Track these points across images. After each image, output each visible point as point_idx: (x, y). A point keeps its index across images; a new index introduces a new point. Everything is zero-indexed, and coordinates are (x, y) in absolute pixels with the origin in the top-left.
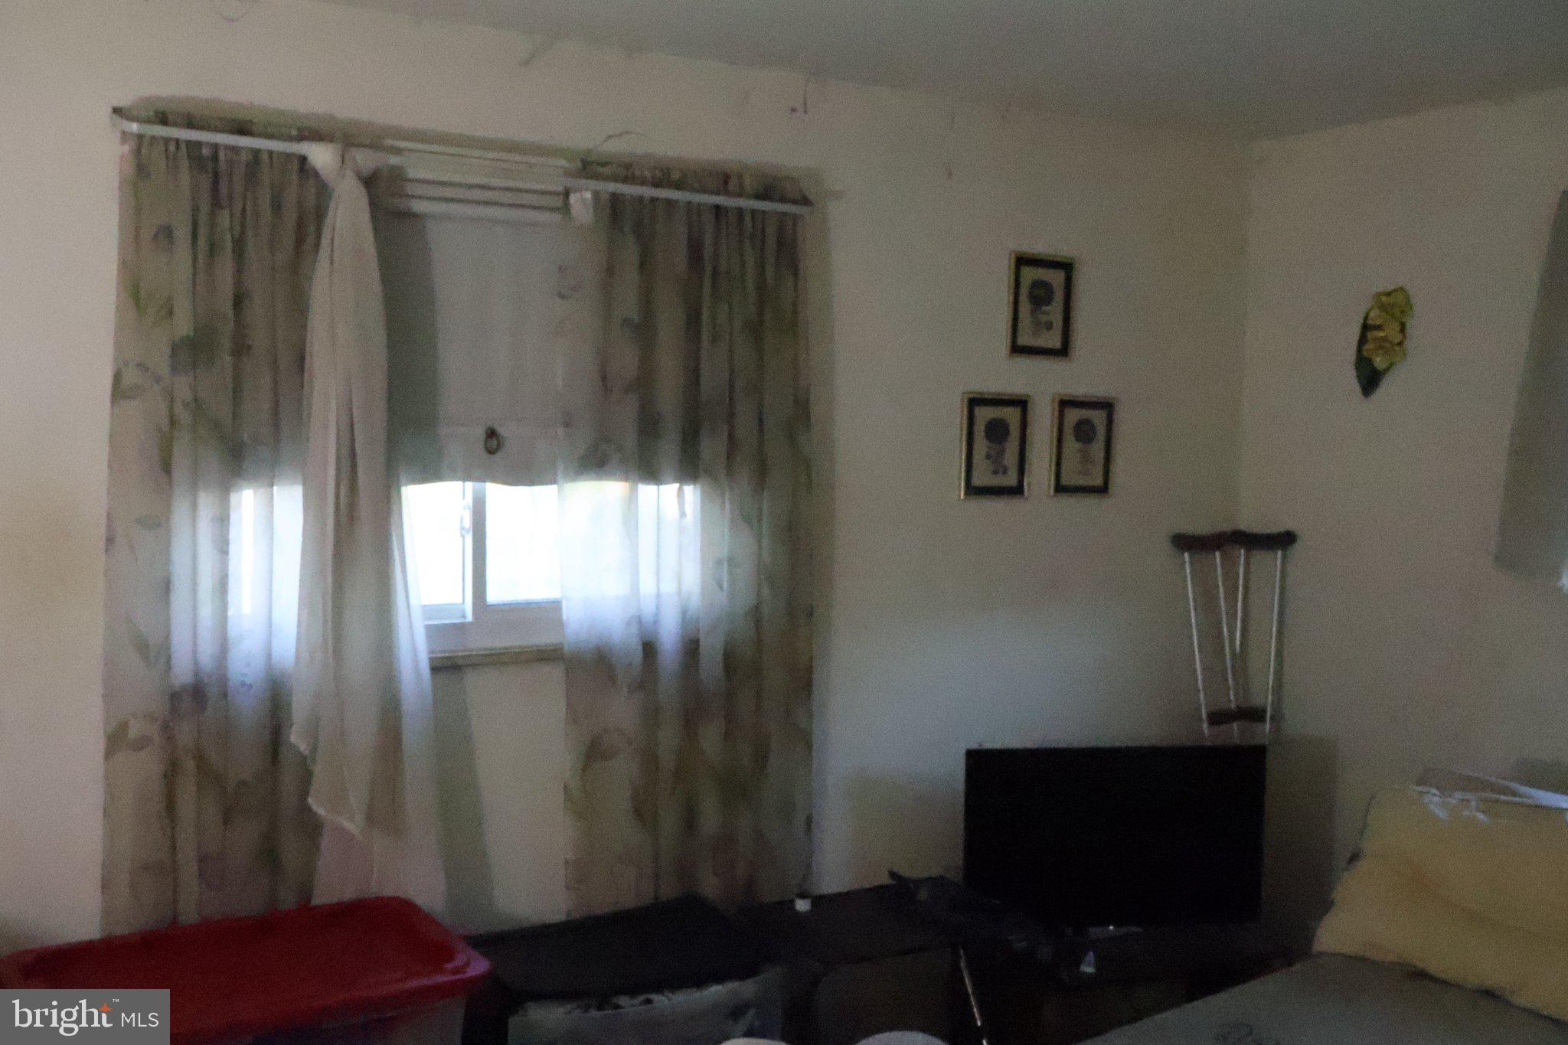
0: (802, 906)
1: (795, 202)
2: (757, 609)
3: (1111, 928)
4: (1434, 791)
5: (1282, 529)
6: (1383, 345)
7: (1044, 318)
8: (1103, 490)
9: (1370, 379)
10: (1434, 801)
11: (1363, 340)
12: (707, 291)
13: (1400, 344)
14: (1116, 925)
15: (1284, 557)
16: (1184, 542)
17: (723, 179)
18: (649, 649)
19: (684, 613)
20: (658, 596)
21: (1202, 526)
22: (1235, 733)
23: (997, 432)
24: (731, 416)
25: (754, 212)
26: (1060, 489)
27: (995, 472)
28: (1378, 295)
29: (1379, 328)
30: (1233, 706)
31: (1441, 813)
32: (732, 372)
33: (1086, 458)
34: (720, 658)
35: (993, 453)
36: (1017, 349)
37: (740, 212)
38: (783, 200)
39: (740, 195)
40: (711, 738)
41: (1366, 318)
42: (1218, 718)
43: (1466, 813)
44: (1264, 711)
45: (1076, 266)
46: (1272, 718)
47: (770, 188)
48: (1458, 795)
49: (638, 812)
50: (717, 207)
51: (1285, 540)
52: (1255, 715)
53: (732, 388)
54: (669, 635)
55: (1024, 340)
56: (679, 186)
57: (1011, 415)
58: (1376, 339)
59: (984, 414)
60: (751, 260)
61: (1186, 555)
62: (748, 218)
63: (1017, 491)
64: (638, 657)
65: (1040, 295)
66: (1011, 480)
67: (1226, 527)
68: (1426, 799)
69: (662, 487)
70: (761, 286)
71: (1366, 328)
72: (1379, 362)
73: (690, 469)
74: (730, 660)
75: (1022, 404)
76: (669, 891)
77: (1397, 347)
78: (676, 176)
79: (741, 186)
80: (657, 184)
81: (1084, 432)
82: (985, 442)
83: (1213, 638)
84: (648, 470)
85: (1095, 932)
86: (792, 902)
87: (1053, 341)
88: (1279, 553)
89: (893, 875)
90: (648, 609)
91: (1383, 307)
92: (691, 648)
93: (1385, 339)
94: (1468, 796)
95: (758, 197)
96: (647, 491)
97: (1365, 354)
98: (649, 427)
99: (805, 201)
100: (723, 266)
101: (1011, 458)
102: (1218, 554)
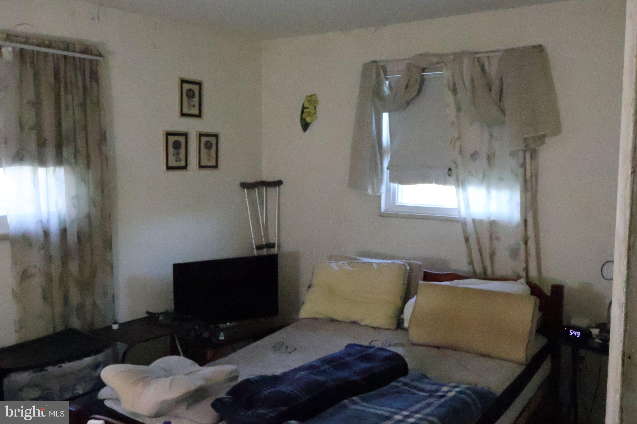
0: (115, 327)
1: (96, 55)
2: (89, 216)
3: (228, 323)
4: (334, 262)
5: (278, 180)
6: (309, 114)
7: (192, 103)
8: (216, 167)
9: (305, 126)
10: (334, 265)
11: (302, 112)
12: (62, 89)
13: (315, 114)
14: (229, 322)
15: (279, 189)
16: (244, 185)
17: (67, 45)
18: (46, 233)
19: (59, 218)
20: (48, 212)
21: (250, 179)
22: (265, 252)
23: (177, 145)
24: (75, 139)
25: (80, 59)
26: (201, 167)
27: (177, 161)
28: (307, 96)
29: (307, 108)
30: (264, 243)
31: (336, 268)
32: (74, 123)
33: (209, 155)
34: (76, 234)
35: (175, 153)
36: (183, 115)
37: (74, 58)
38: (91, 54)
39: (74, 51)
40: (73, 266)
41: (303, 105)
42: (259, 248)
43: (344, 267)
44: (274, 244)
45: (202, 83)
46: (278, 246)
47: (86, 50)
48: (342, 262)
49: (45, 298)
50: (65, 56)
51: (279, 183)
52: (272, 246)
53: (75, 128)
54: (54, 227)
55: (185, 111)
56: (49, 46)
57: (182, 139)
58: (307, 112)
59: (172, 139)
60: (80, 77)
61: (246, 190)
62: (78, 60)
63: (185, 168)
64: (42, 237)
65: (190, 94)
66: (183, 164)
67: (259, 180)
68: (331, 264)
69: (47, 168)
70: (85, 88)
71: (304, 108)
72: (308, 120)
73: (59, 161)
74: (80, 236)
75: (185, 135)
76: (60, 328)
77: (313, 115)
78: (47, 43)
79: (75, 48)
80: (39, 45)
81: (208, 146)
82: (173, 150)
83: (256, 220)
84: (42, 162)
85: (222, 326)
86: (111, 326)
87: (195, 111)
88: (277, 188)
89: (148, 313)
90: (44, 217)
91: (309, 101)
92: (64, 232)
93: (309, 112)
94: (344, 262)
95: (81, 52)
96: (41, 171)
97: (304, 117)
98: (41, 144)
99: (100, 55)
100: (69, 78)
101: (183, 156)
102: (256, 189)
